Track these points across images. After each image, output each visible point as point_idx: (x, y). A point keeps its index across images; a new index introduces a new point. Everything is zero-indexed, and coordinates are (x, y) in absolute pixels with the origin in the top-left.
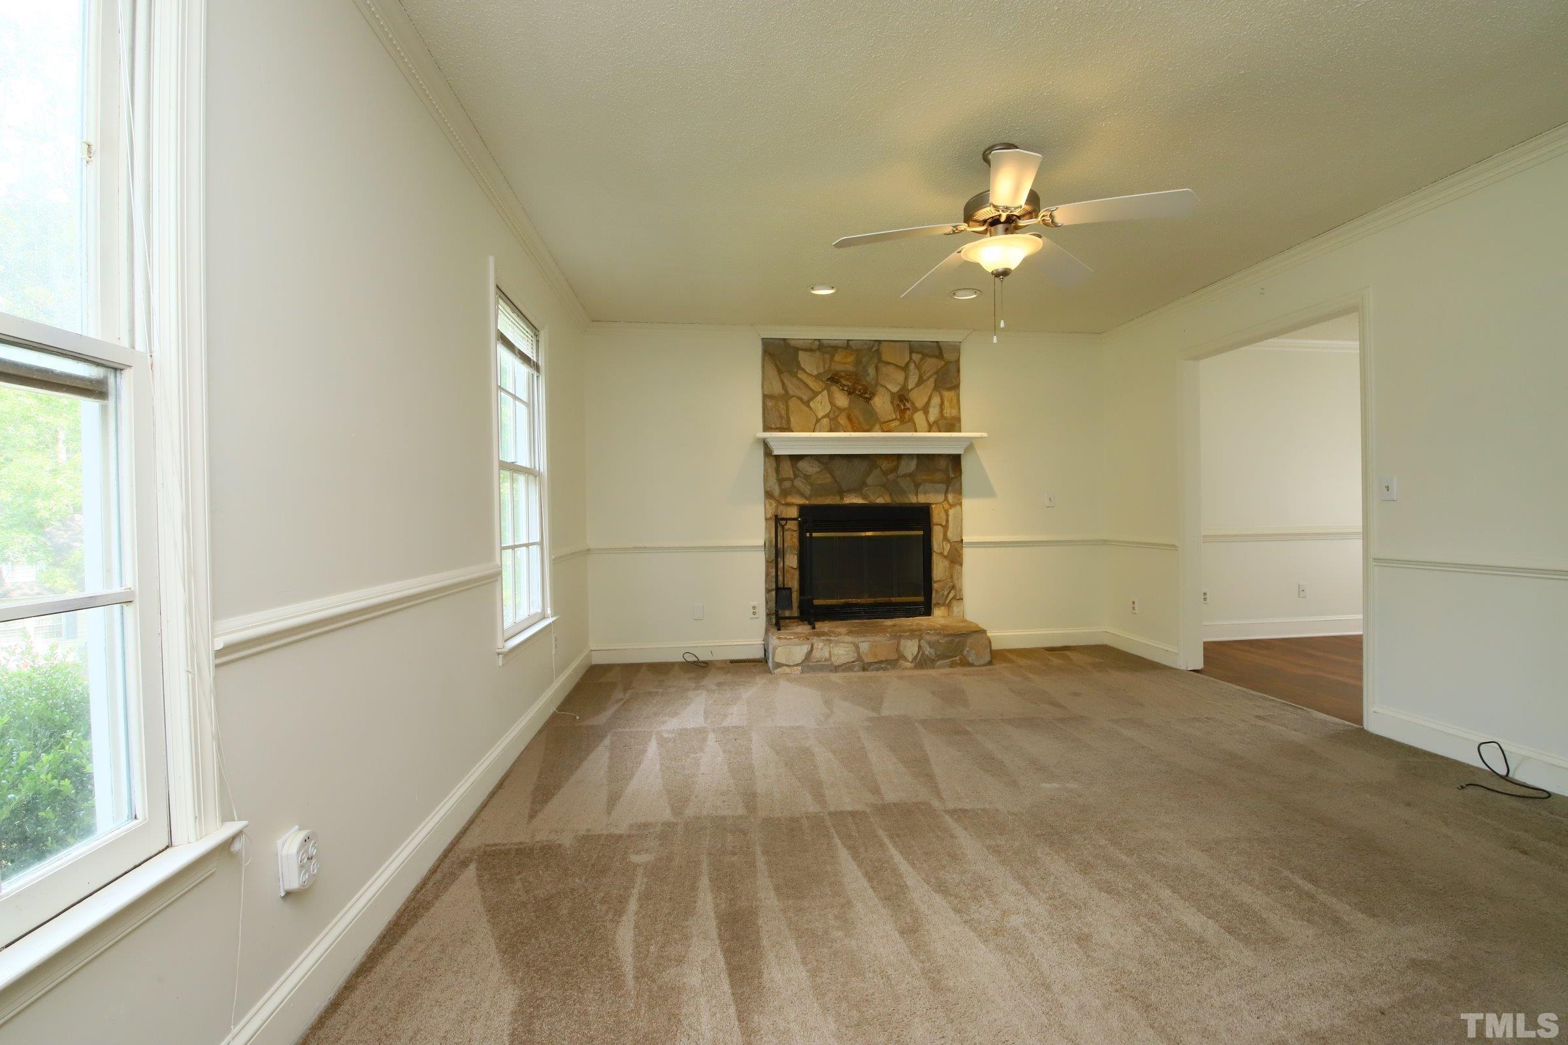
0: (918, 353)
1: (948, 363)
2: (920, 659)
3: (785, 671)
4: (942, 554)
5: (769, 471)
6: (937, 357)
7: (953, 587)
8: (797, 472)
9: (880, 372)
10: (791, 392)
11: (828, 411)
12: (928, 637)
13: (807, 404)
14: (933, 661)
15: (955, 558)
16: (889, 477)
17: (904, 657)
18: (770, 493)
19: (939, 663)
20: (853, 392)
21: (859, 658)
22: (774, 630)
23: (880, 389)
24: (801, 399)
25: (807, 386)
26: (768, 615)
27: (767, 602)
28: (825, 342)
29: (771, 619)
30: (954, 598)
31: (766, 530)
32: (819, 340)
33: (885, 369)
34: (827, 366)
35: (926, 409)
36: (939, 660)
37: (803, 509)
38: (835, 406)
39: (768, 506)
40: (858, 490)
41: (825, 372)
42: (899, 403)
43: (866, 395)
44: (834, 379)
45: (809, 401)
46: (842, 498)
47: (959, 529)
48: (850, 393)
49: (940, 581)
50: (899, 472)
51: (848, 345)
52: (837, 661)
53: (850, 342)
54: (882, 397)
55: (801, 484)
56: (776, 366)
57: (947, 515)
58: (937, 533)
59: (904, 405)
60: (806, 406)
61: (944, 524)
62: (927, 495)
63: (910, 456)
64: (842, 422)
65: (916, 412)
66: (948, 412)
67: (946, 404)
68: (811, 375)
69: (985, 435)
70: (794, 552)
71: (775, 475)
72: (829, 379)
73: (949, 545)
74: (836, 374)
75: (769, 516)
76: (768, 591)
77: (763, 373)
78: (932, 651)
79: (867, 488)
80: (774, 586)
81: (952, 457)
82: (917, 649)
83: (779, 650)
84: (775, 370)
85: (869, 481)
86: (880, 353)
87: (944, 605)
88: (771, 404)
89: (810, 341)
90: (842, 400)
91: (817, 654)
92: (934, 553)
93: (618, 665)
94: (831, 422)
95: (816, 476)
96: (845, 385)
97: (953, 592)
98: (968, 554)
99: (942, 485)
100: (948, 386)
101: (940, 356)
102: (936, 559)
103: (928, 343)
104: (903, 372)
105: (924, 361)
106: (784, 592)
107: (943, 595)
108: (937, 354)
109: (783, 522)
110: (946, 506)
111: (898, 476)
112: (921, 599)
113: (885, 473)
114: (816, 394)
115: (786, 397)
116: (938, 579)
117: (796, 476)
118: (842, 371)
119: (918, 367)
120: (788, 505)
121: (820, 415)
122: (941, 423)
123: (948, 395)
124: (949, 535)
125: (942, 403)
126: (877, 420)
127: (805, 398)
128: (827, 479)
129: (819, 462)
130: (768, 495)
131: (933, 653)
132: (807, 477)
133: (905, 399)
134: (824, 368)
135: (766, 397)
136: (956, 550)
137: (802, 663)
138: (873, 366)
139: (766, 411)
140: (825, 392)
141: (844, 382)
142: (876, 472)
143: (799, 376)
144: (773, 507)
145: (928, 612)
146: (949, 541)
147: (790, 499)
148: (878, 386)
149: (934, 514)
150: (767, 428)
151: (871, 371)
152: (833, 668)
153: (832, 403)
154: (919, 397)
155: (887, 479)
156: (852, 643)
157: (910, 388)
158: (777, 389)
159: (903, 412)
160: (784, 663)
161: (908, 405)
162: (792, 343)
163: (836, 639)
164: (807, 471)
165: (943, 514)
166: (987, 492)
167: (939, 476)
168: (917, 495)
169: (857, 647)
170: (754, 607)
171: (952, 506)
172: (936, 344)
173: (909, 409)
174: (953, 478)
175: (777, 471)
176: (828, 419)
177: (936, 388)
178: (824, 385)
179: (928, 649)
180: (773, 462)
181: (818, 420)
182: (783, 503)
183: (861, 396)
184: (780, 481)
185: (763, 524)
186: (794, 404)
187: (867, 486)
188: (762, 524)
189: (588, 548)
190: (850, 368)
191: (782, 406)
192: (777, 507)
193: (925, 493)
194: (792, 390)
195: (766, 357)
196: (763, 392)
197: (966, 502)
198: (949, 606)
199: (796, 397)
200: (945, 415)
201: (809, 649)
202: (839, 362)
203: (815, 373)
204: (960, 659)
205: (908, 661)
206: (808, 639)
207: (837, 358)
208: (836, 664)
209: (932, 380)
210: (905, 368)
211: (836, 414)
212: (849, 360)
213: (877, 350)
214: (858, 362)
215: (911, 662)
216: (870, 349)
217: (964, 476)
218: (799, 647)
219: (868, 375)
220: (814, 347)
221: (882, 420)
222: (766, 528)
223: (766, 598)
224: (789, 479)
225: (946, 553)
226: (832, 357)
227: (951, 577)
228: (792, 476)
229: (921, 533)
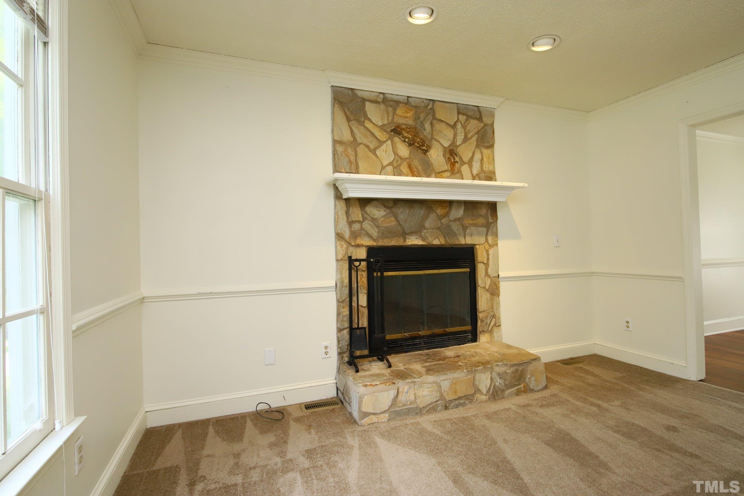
0: (464, 114)
1: (486, 125)
2: (493, 391)
3: (372, 420)
4: (484, 287)
5: (340, 213)
6: (478, 119)
7: (494, 316)
8: (365, 216)
9: (434, 129)
10: (359, 141)
11: (392, 159)
12: (497, 369)
13: (374, 152)
14: (503, 391)
15: (494, 291)
16: (442, 221)
17: (480, 390)
18: (341, 235)
19: (507, 392)
20: (413, 144)
21: (442, 397)
22: (351, 371)
23: (435, 143)
24: (367, 147)
25: (373, 135)
26: (340, 354)
27: (339, 341)
28: (388, 96)
29: (342, 357)
30: (495, 325)
31: (337, 271)
32: (383, 94)
33: (439, 126)
34: (390, 119)
35: (470, 163)
36: (507, 389)
37: (371, 251)
38: (398, 156)
39: (339, 247)
40: (418, 231)
41: (389, 124)
42: (450, 157)
43: (424, 148)
44: (397, 131)
45: (375, 149)
46: (405, 240)
47: (497, 266)
48: (410, 145)
49: (484, 311)
50: (450, 217)
51: (407, 102)
52: (421, 403)
53: (409, 99)
54: (436, 150)
55: (368, 226)
56: (345, 113)
57: (488, 255)
58: (480, 269)
59: (454, 159)
60: (373, 154)
61: (485, 262)
62: (473, 237)
63: (459, 202)
64: (403, 170)
65: (463, 165)
66: (486, 167)
67: (485, 159)
68: (377, 125)
69: (526, 185)
70: (363, 291)
71: (345, 218)
72: (392, 131)
73: (489, 280)
74: (398, 127)
75: (340, 257)
76: (340, 330)
77: (333, 119)
78: (502, 381)
79: (425, 231)
80: (347, 325)
81: (490, 205)
82: (489, 381)
83: (366, 399)
84: (345, 117)
85: (427, 224)
86: (434, 111)
87: (487, 331)
88: (341, 150)
89: (376, 94)
90: (404, 150)
91: (402, 398)
92: (479, 287)
93: (180, 425)
94: (395, 170)
95: (383, 219)
96: (406, 137)
97: (494, 320)
98: (504, 287)
99: (483, 228)
100: (486, 144)
101: (480, 119)
102: (480, 292)
103: (472, 107)
104: (452, 130)
105: (468, 122)
106: (358, 332)
107: (487, 323)
108: (478, 117)
109: (357, 264)
110: (487, 247)
111: (450, 221)
112: (469, 328)
113: (440, 218)
114: (381, 143)
115: (355, 143)
116: (483, 310)
117: (364, 219)
118: (403, 124)
119: (464, 127)
120: (358, 246)
121: (385, 163)
122: (482, 175)
123: (485, 151)
124: (490, 271)
125: (482, 160)
126: (433, 170)
127: (372, 147)
128: (391, 222)
129: (386, 207)
130: (339, 236)
131: (503, 384)
132: (374, 220)
133: (454, 153)
134: (388, 119)
135: (335, 142)
136: (495, 283)
137: (389, 409)
138: (429, 122)
139: (336, 156)
140: (389, 142)
141: (406, 135)
142: (432, 216)
143: (366, 125)
144: (344, 248)
145: (475, 339)
146: (489, 276)
147: (359, 241)
148: (433, 140)
149: (478, 253)
150: (336, 170)
151: (427, 126)
152: (418, 411)
153: (395, 153)
154: (465, 152)
155: (442, 223)
156: (434, 382)
157: (458, 144)
158: (347, 136)
159: (453, 164)
160: (372, 411)
161: (457, 159)
162: (360, 94)
163: (419, 380)
164: (374, 215)
165: (485, 253)
166: (515, 235)
167: (481, 221)
168: (465, 237)
169: (440, 386)
170: (326, 347)
171: (491, 246)
172: (476, 108)
173: (457, 162)
174: (492, 223)
175: (347, 213)
176: (392, 167)
177: (478, 146)
178: (388, 136)
179: (499, 381)
180: (342, 204)
181: (383, 168)
182: (353, 244)
183: (419, 148)
184: (350, 223)
185: (334, 264)
186: (361, 150)
187: (426, 229)
188: (332, 265)
189: (141, 296)
190: (411, 122)
191: (350, 151)
192: (347, 249)
193: (471, 235)
194: (360, 138)
195: (336, 104)
196: (333, 137)
197: (501, 243)
198: (491, 332)
199: (364, 144)
200: (485, 169)
201: (396, 394)
202: (400, 116)
203: (380, 124)
204: (524, 386)
205: (483, 395)
206: (394, 383)
207: (399, 112)
208: (421, 406)
209: (475, 138)
210: (454, 127)
211: (399, 163)
212: (409, 115)
213: (432, 109)
214: (416, 118)
215: (486, 395)
216: (426, 107)
217: (499, 221)
218: (386, 393)
219: (425, 130)
220: (379, 100)
221: (437, 171)
222: (337, 269)
223: (338, 338)
224: (359, 222)
225: (487, 287)
226: (395, 110)
227: (492, 307)
228: (361, 219)
229: (468, 270)
